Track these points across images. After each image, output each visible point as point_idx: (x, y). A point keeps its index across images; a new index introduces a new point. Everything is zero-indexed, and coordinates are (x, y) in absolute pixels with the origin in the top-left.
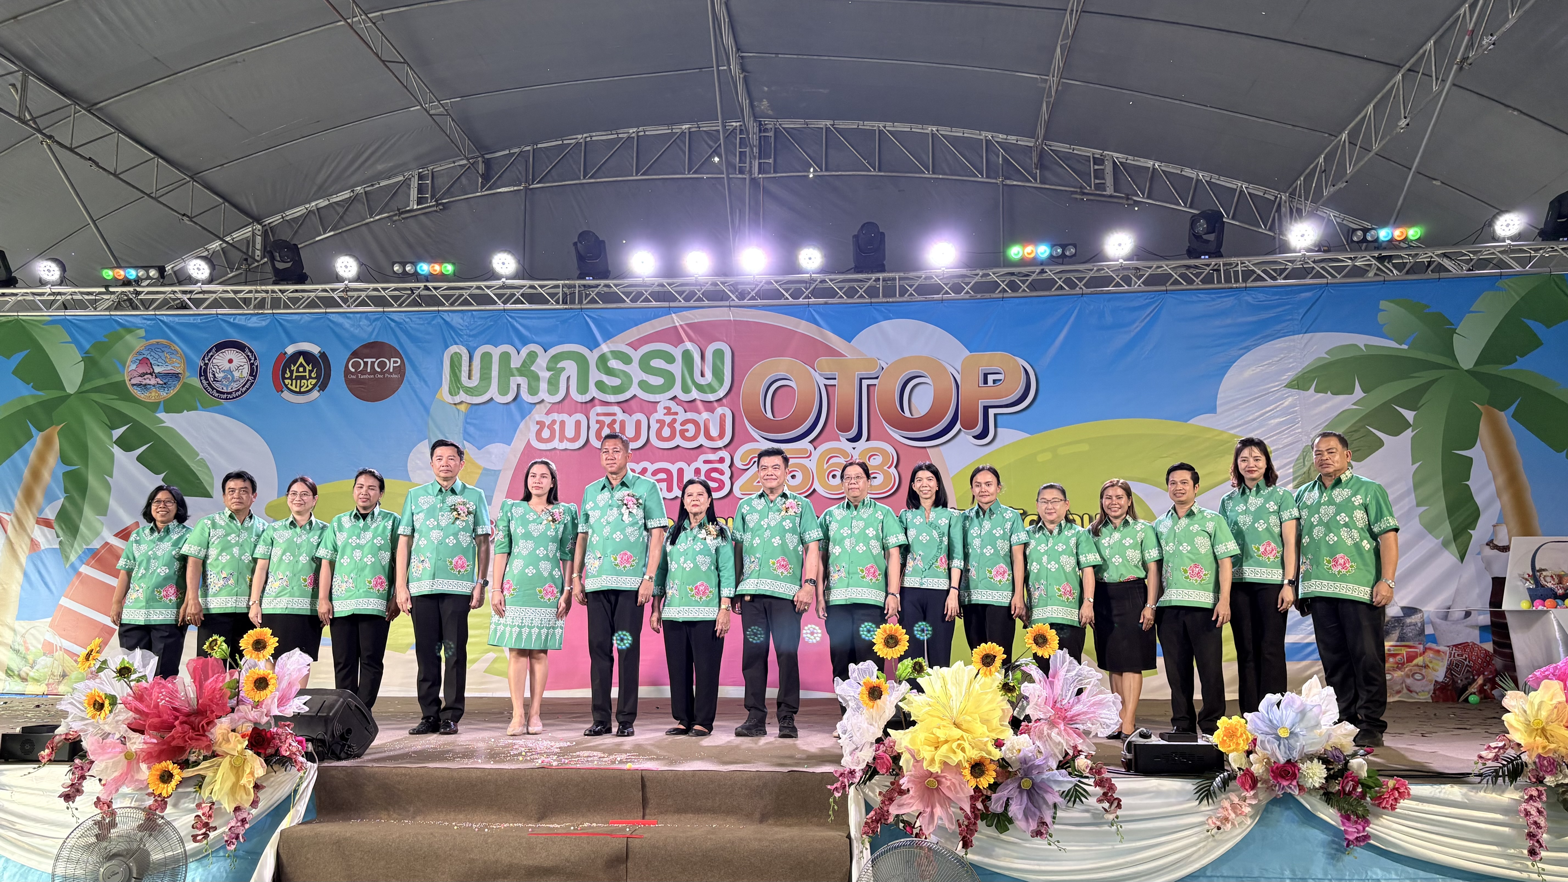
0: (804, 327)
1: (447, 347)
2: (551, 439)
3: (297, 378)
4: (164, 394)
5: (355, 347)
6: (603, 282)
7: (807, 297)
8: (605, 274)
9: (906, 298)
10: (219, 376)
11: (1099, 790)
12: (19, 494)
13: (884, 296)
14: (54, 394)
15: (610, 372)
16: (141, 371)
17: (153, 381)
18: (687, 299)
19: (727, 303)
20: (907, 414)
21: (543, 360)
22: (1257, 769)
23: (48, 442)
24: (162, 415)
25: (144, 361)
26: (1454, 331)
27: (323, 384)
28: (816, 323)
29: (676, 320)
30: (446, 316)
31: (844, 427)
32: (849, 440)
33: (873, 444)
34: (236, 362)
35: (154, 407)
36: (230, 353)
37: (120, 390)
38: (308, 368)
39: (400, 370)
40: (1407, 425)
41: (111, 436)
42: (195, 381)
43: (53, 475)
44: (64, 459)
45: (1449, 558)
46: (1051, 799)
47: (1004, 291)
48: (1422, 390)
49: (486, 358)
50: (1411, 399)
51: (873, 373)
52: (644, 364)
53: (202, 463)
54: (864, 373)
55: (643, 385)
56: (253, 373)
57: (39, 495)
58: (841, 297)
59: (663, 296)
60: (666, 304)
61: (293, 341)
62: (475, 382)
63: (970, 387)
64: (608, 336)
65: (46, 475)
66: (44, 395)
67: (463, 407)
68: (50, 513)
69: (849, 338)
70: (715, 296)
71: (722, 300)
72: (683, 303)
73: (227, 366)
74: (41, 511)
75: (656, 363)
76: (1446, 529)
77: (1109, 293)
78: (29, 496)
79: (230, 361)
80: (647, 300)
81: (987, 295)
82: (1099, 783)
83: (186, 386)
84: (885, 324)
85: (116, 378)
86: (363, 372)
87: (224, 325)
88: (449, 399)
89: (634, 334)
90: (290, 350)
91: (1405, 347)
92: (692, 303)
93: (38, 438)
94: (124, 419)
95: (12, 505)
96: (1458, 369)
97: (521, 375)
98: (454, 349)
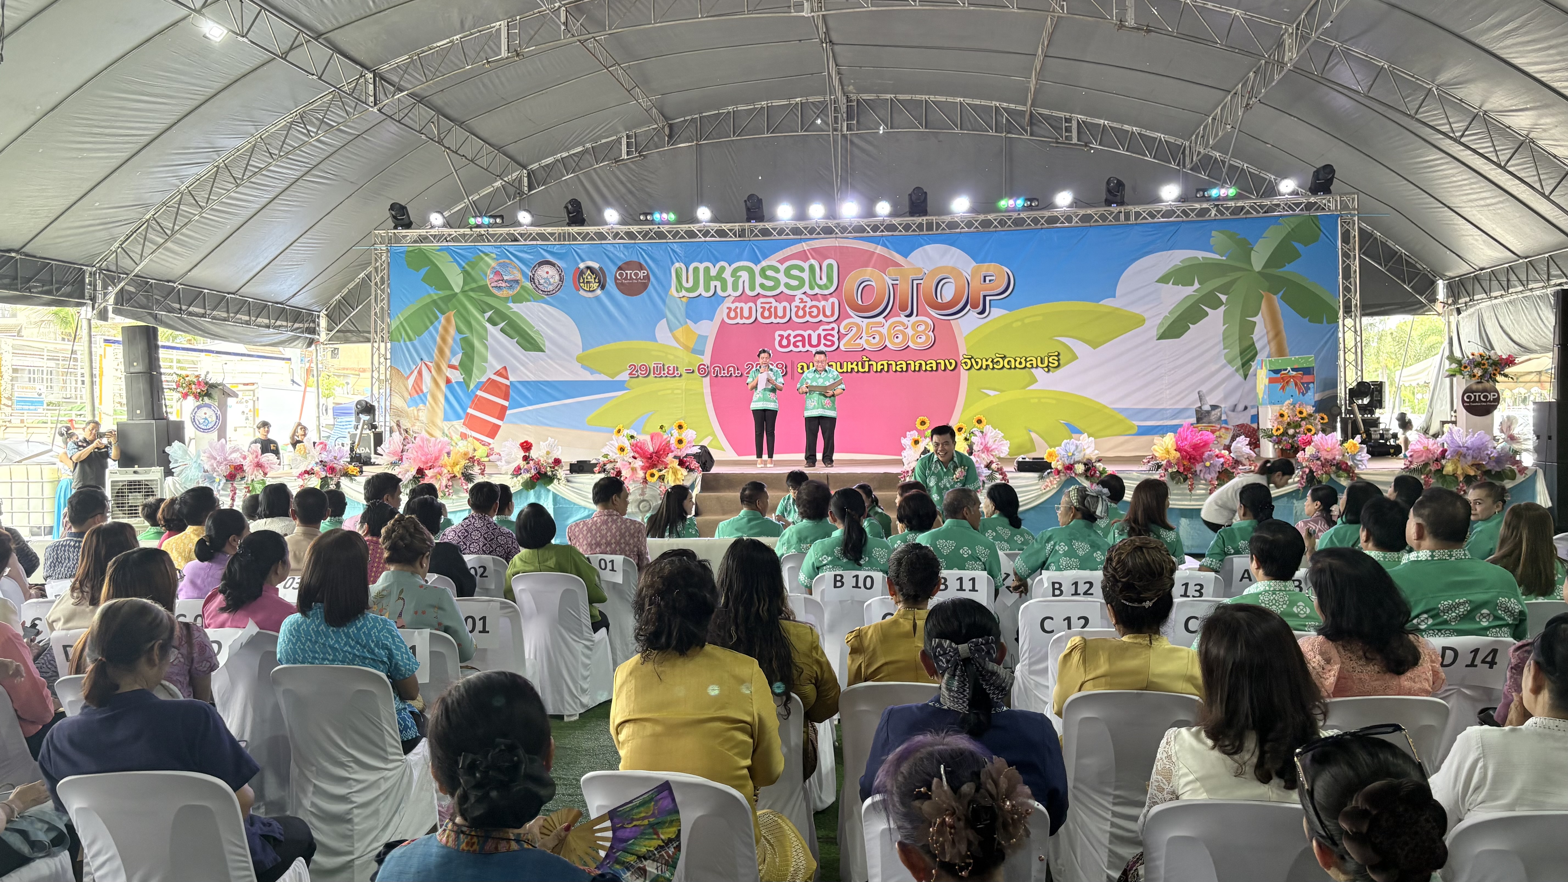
0: (879, 250)
1: (673, 263)
2: (736, 317)
3: (587, 282)
4: (511, 293)
5: (620, 264)
6: (761, 224)
7: (882, 231)
8: (761, 219)
9: (939, 231)
10: (542, 281)
11: (1001, 477)
12: (436, 351)
13: (927, 230)
14: (448, 293)
15: (767, 278)
16: (496, 279)
17: (504, 285)
18: (811, 234)
19: (833, 235)
20: (940, 300)
21: (729, 270)
22: (1060, 467)
23: (448, 320)
24: (511, 305)
25: (497, 273)
26: (1252, 249)
27: (603, 287)
28: (888, 248)
29: (805, 246)
30: (671, 245)
31: (903, 308)
32: (907, 316)
33: (920, 318)
34: (551, 273)
35: (506, 299)
36: (546, 268)
37: (484, 289)
38: (594, 276)
39: (647, 277)
40: (1221, 303)
41: (484, 317)
42: (528, 284)
43: (454, 340)
44: (459, 331)
45: (1239, 378)
46: (981, 479)
47: (996, 227)
48: (1232, 283)
49: (696, 269)
50: (1224, 289)
51: (920, 276)
52: (787, 273)
53: (537, 332)
54: (914, 276)
55: (787, 285)
56: (561, 280)
57: (447, 351)
58: (900, 231)
59: (796, 231)
60: (799, 237)
61: (583, 260)
62: (690, 284)
63: (976, 283)
64: (765, 257)
65: (450, 341)
66: (442, 293)
67: (684, 300)
68: (455, 362)
69: (906, 256)
70: (828, 231)
71: (831, 234)
72: (809, 236)
73: (545, 275)
74: (450, 361)
75: (794, 272)
76: (1239, 362)
77: (1057, 227)
78: (441, 352)
79: (547, 273)
80: (787, 234)
81: (986, 230)
82: (1001, 474)
83: (523, 287)
84: (927, 247)
85: (482, 283)
86: (626, 278)
87: (542, 251)
88: (675, 294)
89: (781, 255)
90: (582, 266)
91: (1224, 258)
92: (814, 236)
93: (442, 319)
94: (491, 307)
95: (433, 357)
96: (1251, 270)
97: (717, 280)
98: (677, 265)
